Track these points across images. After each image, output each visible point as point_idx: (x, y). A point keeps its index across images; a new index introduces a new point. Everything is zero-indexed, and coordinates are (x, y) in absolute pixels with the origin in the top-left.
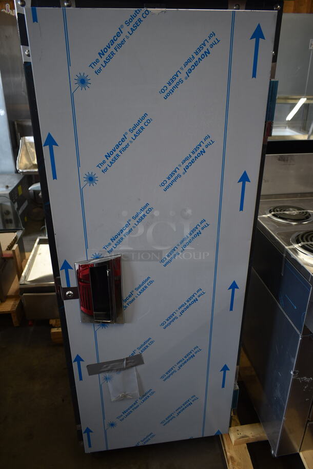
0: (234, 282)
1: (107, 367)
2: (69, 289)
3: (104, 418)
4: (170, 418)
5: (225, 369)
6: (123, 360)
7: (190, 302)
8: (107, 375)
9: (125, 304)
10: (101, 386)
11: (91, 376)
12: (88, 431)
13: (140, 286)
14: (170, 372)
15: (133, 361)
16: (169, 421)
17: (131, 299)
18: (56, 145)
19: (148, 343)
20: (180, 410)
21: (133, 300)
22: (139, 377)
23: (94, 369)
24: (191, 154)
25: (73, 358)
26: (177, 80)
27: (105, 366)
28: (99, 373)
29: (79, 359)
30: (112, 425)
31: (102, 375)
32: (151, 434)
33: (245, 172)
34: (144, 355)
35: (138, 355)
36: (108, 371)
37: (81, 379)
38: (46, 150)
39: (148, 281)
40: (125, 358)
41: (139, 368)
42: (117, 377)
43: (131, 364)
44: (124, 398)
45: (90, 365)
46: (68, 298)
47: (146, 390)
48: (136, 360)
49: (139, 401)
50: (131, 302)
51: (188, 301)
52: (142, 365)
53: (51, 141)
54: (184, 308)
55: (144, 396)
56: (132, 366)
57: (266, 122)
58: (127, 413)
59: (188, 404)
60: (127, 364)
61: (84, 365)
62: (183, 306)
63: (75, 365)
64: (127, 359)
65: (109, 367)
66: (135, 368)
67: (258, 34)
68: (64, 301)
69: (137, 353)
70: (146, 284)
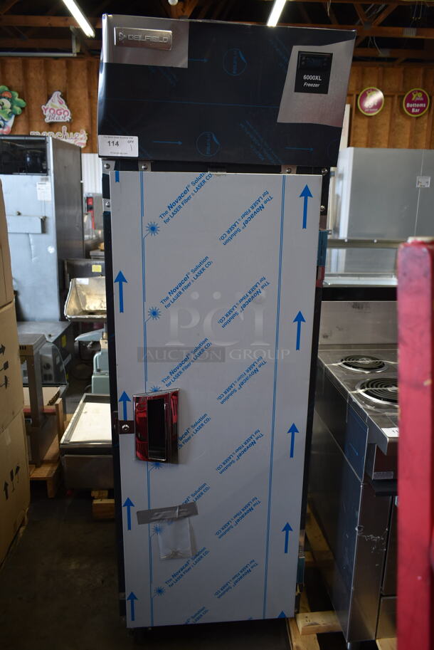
0: (294, 425)
1: (157, 515)
2: (125, 422)
3: (151, 582)
4: (225, 588)
5: (287, 528)
6: (174, 508)
7: (248, 445)
8: (158, 525)
9: (180, 442)
10: (150, 538)
11: (140, 526)
12: (132, 597)
13: (197, 424)
14: (227, 527)
15: (186, 510)
16: (224, 593)
17: (186, 437)
18: (126, 281)
19: (203, 489)
20: (237, 578)
21: (189, 439)
22: (192, 530)
23: (145, 517)
24: (248, 294)
25: (123, 502)
26: (235, 229)
27: (156, 514)
28: (149, 522)
29: (129, 503)
30: (160, 591)
31: (152, 525)
32: (203, 609)
33: (300, 312)
34: (198, 503)
35: (192, 503)
36: (159, 520)
37: (129, 528)
38: (116, 286)
39: (205, 419)
40: (178, 505)
41: (193, 519)
42: (168, 528)
43: (185, 514)
44: (174, 556)
45: (141, 511)
46: (123, 432)
47: (200, 549)
48: (189, 509)
49: (191, 562)
50: (187, 441)
51: (245, 443)
52: (197, 516)
53: (121, 278)
54: (242, 451)
55: (197, 556)
56: (185, 517)
57: (317, 267)
58: (177, 576)
59: (246, 571)
60: (179, 513)
61: (134, 510)
62: (240, 448)
63: (124, 510)
64: (180, 507)
65: (160, 516)
66: (187, 519)
67: (306, 193)
68: (120, 435)
69: (191, 500)
70: (202, 422)
